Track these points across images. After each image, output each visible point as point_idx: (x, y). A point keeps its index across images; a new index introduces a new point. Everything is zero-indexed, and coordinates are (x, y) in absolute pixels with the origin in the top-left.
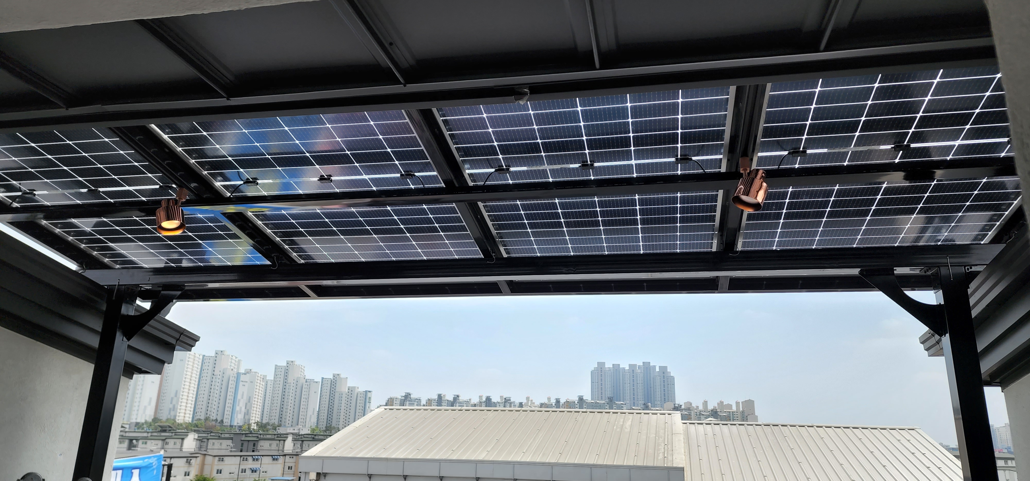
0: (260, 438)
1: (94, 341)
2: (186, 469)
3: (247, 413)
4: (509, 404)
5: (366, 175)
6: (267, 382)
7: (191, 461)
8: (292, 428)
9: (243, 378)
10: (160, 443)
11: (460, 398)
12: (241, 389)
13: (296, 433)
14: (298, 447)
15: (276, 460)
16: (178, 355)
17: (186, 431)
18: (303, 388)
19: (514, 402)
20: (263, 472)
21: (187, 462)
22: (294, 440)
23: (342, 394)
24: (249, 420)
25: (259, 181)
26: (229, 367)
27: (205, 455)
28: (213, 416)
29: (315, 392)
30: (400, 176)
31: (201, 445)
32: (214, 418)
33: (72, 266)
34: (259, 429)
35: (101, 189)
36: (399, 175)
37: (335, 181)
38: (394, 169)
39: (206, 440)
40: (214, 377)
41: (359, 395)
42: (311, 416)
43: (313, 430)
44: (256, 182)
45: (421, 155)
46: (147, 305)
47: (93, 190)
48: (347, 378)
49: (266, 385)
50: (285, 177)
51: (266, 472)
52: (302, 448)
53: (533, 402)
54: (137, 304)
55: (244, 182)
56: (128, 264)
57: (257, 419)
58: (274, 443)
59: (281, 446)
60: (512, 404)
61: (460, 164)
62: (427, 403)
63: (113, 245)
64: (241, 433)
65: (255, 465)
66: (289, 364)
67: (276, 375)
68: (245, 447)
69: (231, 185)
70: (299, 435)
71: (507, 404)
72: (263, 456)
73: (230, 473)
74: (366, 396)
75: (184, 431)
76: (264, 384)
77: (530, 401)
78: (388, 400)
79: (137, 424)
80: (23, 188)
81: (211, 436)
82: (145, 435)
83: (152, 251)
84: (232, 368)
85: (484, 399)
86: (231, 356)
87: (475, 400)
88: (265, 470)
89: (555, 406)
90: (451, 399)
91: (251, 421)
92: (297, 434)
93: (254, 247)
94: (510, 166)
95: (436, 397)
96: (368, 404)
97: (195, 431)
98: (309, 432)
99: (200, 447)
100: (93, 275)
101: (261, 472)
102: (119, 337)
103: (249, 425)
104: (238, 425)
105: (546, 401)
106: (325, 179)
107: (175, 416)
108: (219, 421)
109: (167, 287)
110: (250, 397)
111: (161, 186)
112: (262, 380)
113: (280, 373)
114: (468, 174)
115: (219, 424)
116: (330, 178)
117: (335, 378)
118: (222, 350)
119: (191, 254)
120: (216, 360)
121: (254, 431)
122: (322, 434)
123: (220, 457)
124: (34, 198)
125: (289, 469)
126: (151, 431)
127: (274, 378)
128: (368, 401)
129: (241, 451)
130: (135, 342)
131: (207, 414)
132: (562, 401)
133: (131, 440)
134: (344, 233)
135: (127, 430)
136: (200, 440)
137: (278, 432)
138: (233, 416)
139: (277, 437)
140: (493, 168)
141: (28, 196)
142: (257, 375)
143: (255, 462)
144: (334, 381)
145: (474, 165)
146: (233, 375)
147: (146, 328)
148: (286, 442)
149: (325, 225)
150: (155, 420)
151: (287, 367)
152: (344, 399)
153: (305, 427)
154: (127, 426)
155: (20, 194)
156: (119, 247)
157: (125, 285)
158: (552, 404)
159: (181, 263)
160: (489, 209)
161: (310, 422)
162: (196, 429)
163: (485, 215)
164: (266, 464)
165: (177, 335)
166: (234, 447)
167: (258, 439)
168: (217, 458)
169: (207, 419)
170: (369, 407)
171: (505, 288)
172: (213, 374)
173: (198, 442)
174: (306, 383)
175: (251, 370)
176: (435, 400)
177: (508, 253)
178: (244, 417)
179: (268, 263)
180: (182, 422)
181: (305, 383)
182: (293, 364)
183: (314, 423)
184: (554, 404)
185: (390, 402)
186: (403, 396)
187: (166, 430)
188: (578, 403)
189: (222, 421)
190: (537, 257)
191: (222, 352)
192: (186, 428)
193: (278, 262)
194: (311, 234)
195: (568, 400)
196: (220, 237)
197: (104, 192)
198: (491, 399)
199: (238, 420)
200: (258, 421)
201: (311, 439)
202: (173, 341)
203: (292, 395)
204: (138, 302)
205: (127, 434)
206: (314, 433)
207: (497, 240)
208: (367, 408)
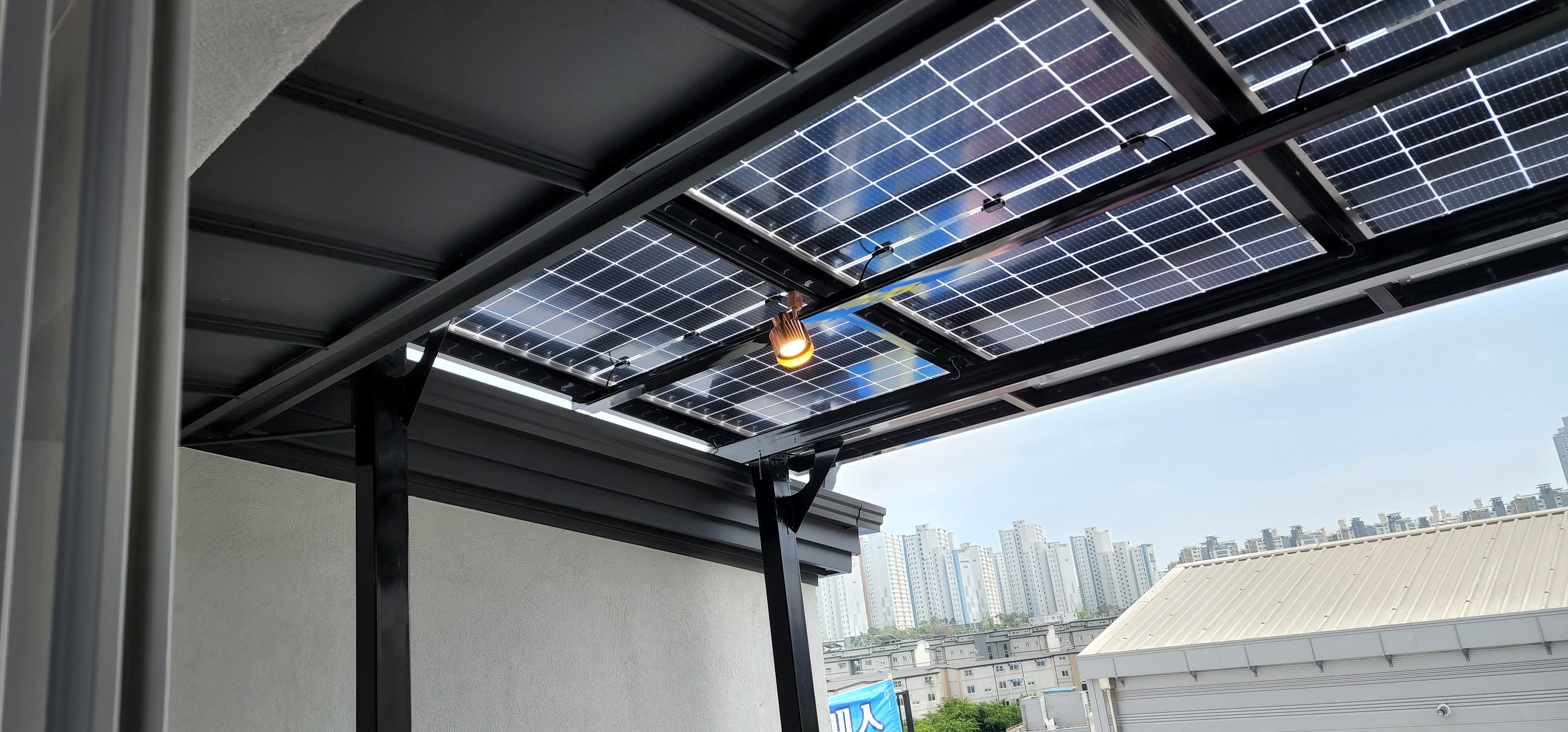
0: (1010, 637)
1: (754, 542)
2: (929, 691)
3: (982, 605)
4: (1399, 525)
5: (1058, 170)
6: (995, 557)
7: (932, 680)
8: (1049, 617)
9: (961, 557)
10: (886, 660)
11: (1304, 530)
12: (964, 573)
13: (1059, 622)
14: (1068, 642)
15: (1043, 664)
16: (865, 539)
17: (913, 640)
18: (1048, 557)
19: (1408, 520)
20: (1029, 684)
21: (926, 682)
22: (1058, 633)
23: (1107, 556)
24: (988, 613)
25: (893, 246)
26: (939, 546)
27: (946, 668)
28: (940, 615)
29: (1066, 560)
30: (1120, 149)
31: (937, 657)
32: (943, 618)
33: (702, 446)
34: (1006, 624)
35: (699, 331)
36: (1117, 149)
37: (1008, 201)
38: (1107, 139)
39: (940, 649)
40: (925, 562)
41: (1134, 554)
42: (1071, 595)
43: (1081, 615)
44: (890, 249)
45: (1153, 90)
46: (804, 478)
47: (690, 334)
48: (1107, 531)
49: (995, 561)
50: (928, 225)
51: (1033, 683)
52: (1073, 643)
53: (1447, 512)
54: (791, 479)
55: (873, 255)
56: (764, 427)
57: (997, 610)
58: (1032, 640)
59: (1042, 643)
60: (1406, 524)
61: (1235, 78)
62: (1247, 547)
63: (739, 405)
64: (983, 632)
65: (1016, 676)
66: (1017, 526)
67: (1004, 545)
68: (994, 652)
69: (856, 266)
70: (1063, 625)
71: (1396, 525)
72: (1022, 661)
73: (986, 690)
74: (1144, 553)
75: (910, 640)
76: (991, 560)
77: (1440, 513)
78: (1182, 553)
79: (853, 638)
80: (615, 359)
81: (945, 642)
82: (866, 652)
83: (787, 400)
84: (943, 546)
85: (1349, 525)
86: (937, 531)
87: (1335, 529)
88: (1031, 681)
89: (1494, 512)
90: (1289, 534)
91: (991, 615)
92: (1060, 624)
93: (920, 354)
94: (1345, 42)
95: (1261, 536)
96: (1151, 565)
97: (924, 638)
98: (1076, 618)
99: (937, 660)
100: (728, 452)
101: (1027, 684)
102: (783, 530)
103: (990, 620)
104: (976, 622)
105: (1474, 507)
106: (993, 204)
107: (894, 622)
108: (949, 621)
109: (820, 445)
110: (979, 582)
111: (767, 301)
112: (987, 555)
113: (1009, 541)
114: (1256, 92)
115: (951, 625)
116: (1000, 200)
117: (1088, 534)
118: (923, 524)
119: (837, 390)
120: (920, 540)
121: (999, 629)
122: (1095, 618)
123: (965, 670)
124: (629, 367)
125: (1064, 675)
126: (871, 646)
127: (1003, 549)
128: (1150, 560)
129: (991, 658)
130: (806, 532)
131: (931, 613)
132: (1507, 501)
133: (852, 661)
134: (1049, 289)
135: (843, 648)
136: (933, 649)
137: (1032, 625)
138: (965, 611)
139: (1033, 632)
140: (1305, 60)
141: (621, 368)
142: (979, 549)
143: (1014, 671)
144: (1089, 538)
145: (1262, 70)
146: (948, 556)
147: (812, 510)
148: (1048, 637)
149: (1014, 284)
150: (872, 630)
151: (1016, 530)
152: (1112, 562)
153: (1068, 612)
154: (842, 644)
155: (612, 367)
156: (747, 407)
157: (769, 456)
158: (1487, 510)
159: (830, 408)
160: (1314, 152)
161: (1073, 604)
162: (924, 635)
163: (1311, 165)
164: (1030, 672)
165: (855, 512)
166: (979, 654)
167: (1008, 639)
168: (963, 671)
169: (933, 620)
170: (1154, 569)
171: (1387, 300)
172: (923, 559)
173: (932, 652)
174: (1050, 550)
175: (968, 544)
176: (1261, 541)
177: (1376, 230)
178: (980, 611)
179: (947, 372)
180: (904, 628)
181: (1048, 550)
182: (1023, 526)
183: (1079, 604)
184: (1490, 509)
185: (1186, 556)
186: (1204, 544)
187: (889, 642)
188: (1540, 498)
189: (953, 620)
190: (1447, 216)
191: (924, 526)
192: (912, 636)
193: (959, 368)
194: (997, 308)
195: (1519, 498)
196: (867, 354)
197: (704, 333)
198: (1362, 522)
199: (974, 616)
200: (1000, 614)
201: (1082, 628)
202: (852, 522)
203: (1036, 569)
204: (792, 475)
205: (845, 654)
206: (1083, 618)
207: (1348, 209)
208: (1153, 570)
